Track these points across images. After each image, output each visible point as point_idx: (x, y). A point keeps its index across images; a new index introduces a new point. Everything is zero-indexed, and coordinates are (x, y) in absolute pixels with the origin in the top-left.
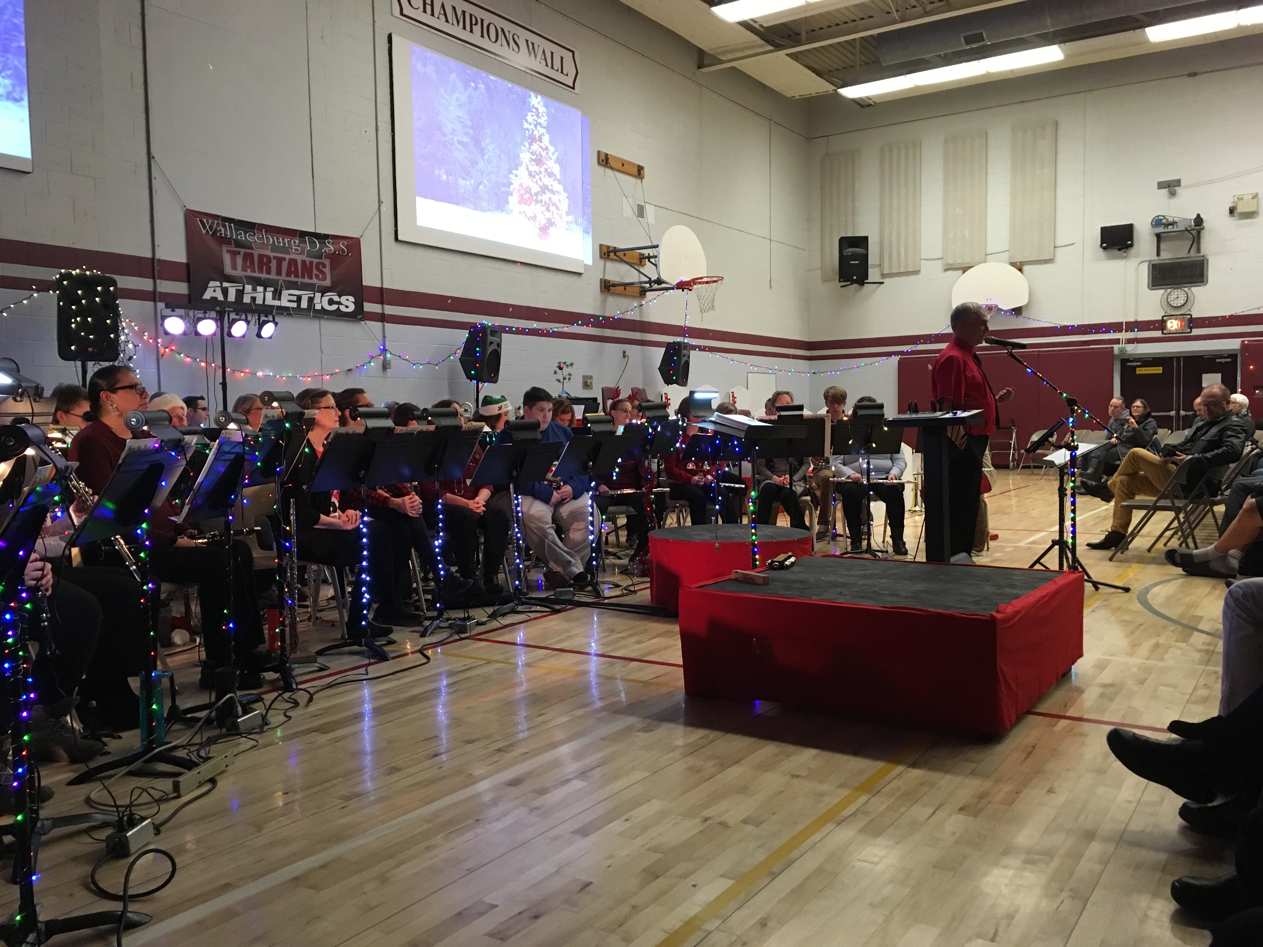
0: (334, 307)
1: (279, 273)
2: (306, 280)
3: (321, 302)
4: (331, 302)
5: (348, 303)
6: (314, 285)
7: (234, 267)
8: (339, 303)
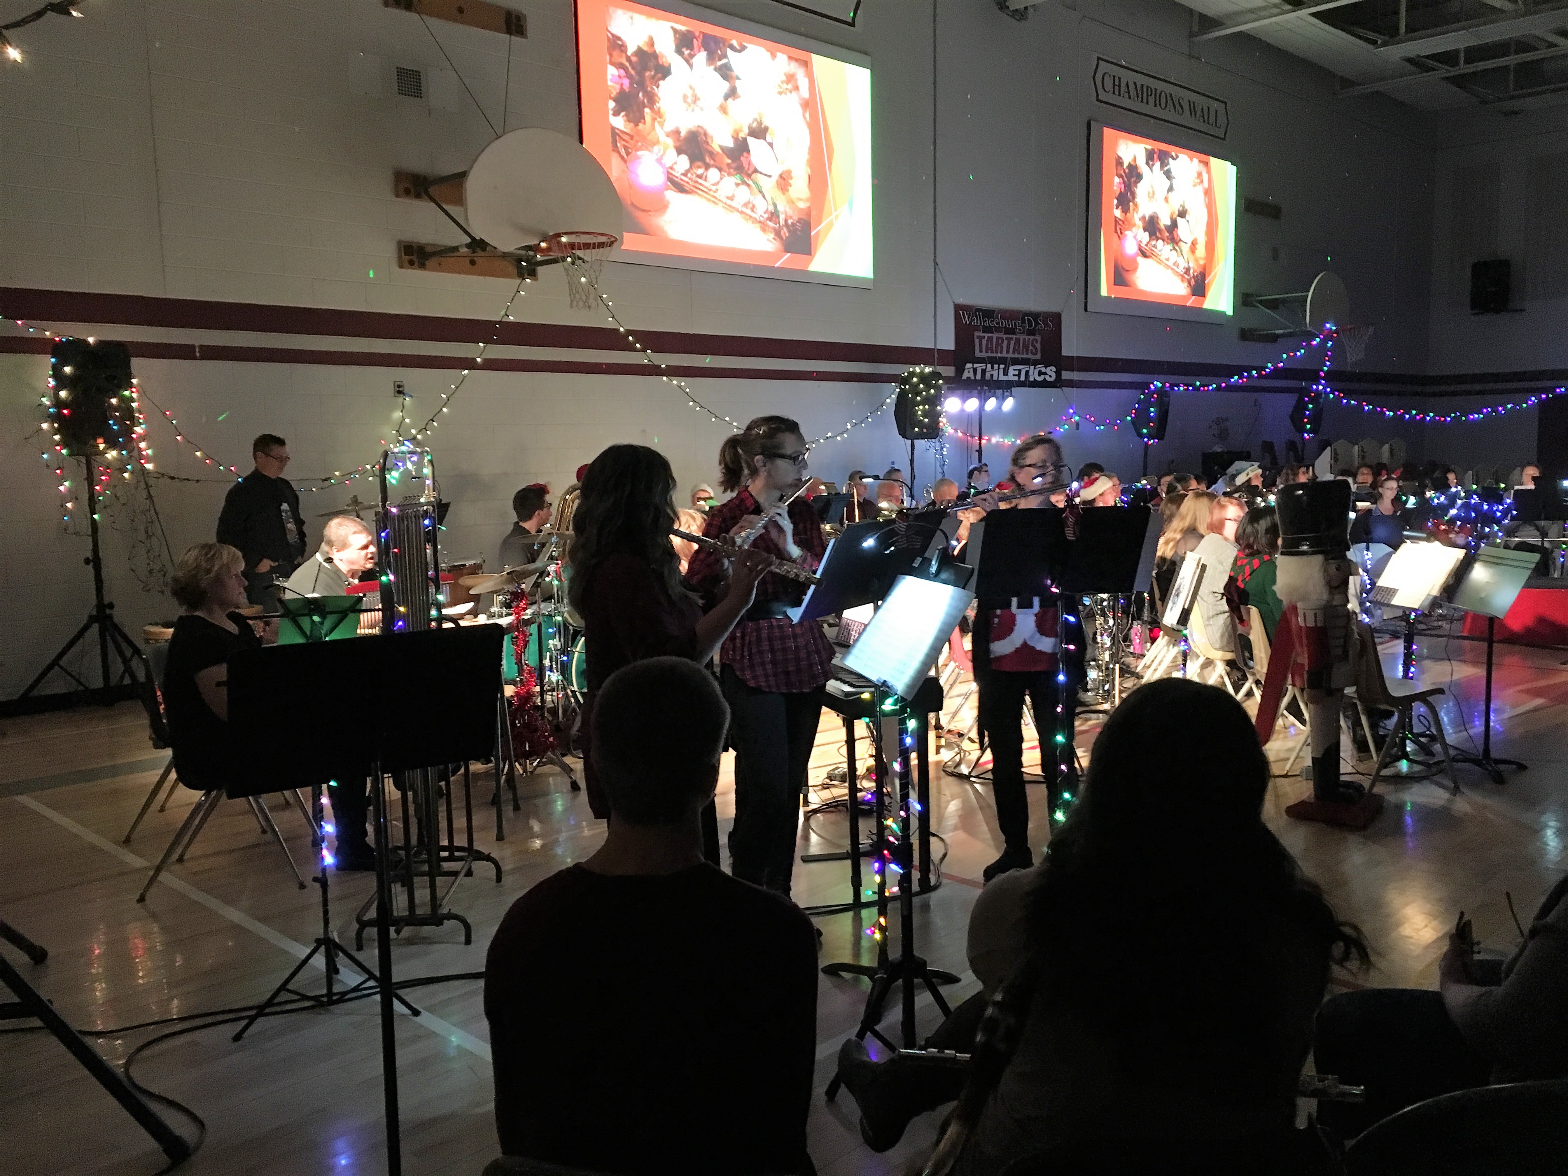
0: (1041, 378)
1: (1008, 352)
2: (1025, 356)
3: (1034, 375)
4: (1040, 373)
5: (1051, 373)
6: (1029, 359)
7: (981, 351)
8: (1045, 374)
